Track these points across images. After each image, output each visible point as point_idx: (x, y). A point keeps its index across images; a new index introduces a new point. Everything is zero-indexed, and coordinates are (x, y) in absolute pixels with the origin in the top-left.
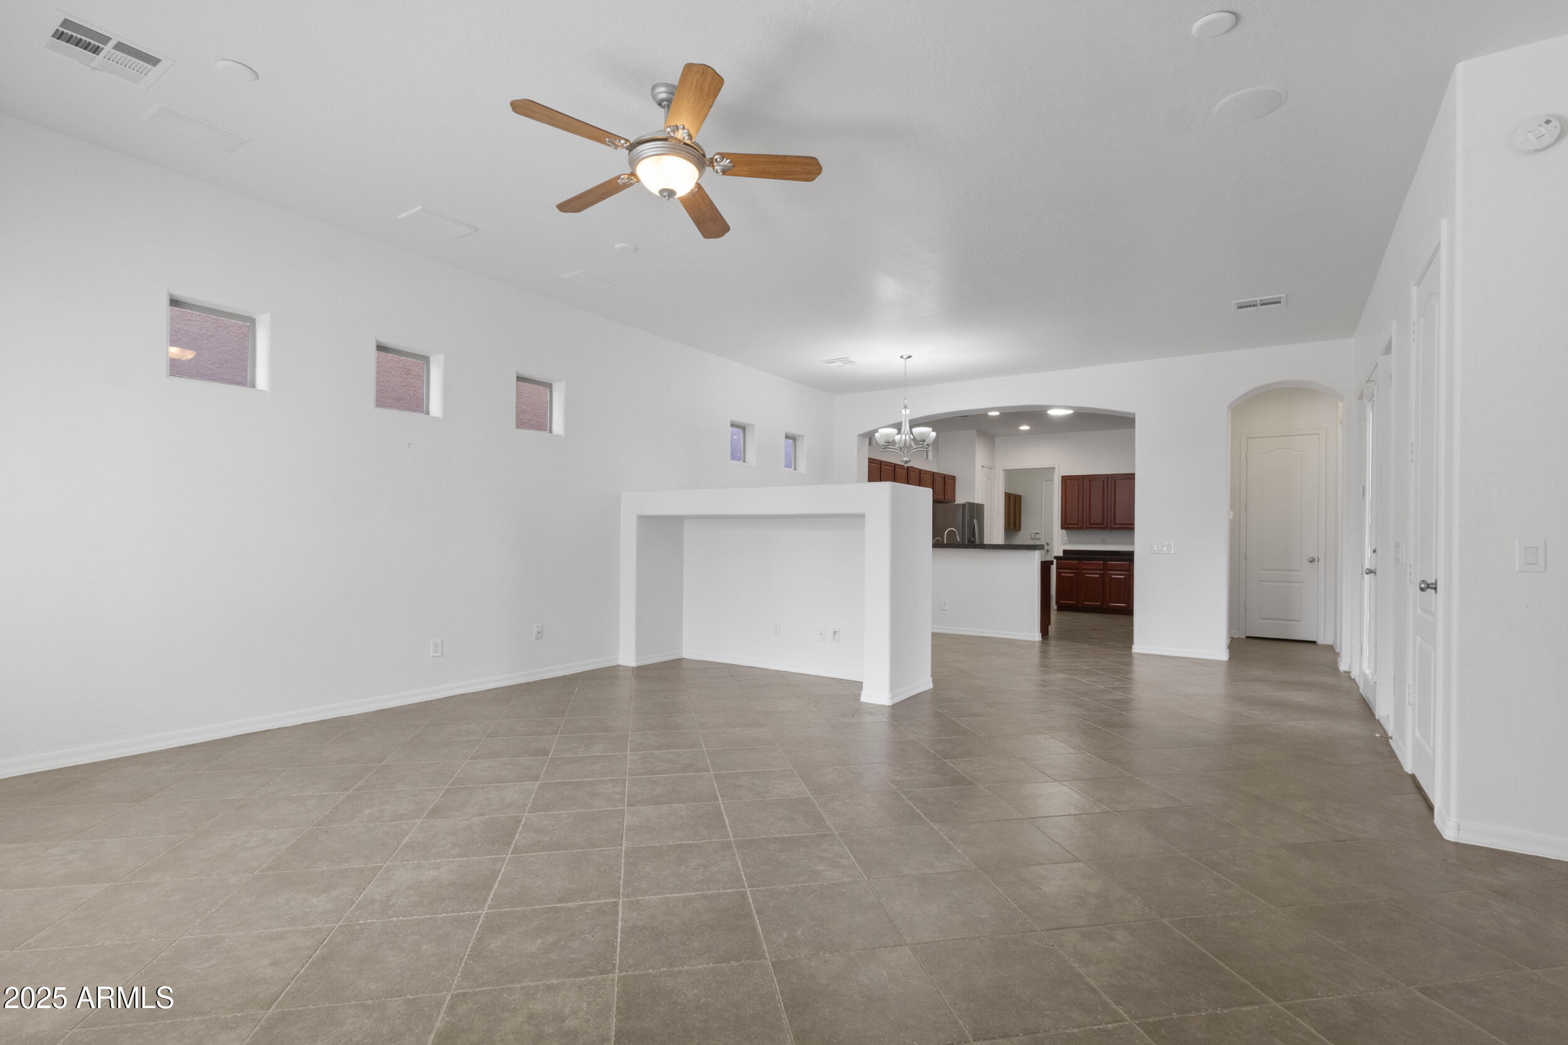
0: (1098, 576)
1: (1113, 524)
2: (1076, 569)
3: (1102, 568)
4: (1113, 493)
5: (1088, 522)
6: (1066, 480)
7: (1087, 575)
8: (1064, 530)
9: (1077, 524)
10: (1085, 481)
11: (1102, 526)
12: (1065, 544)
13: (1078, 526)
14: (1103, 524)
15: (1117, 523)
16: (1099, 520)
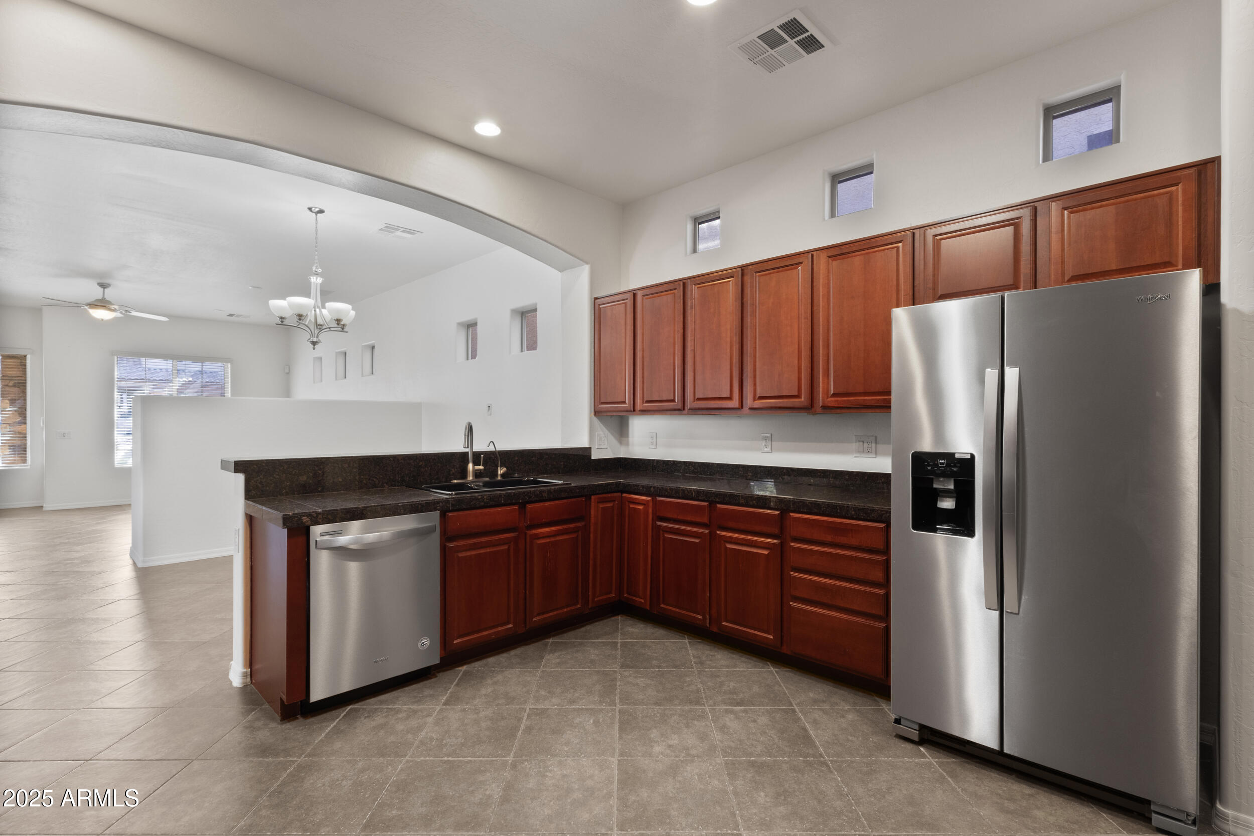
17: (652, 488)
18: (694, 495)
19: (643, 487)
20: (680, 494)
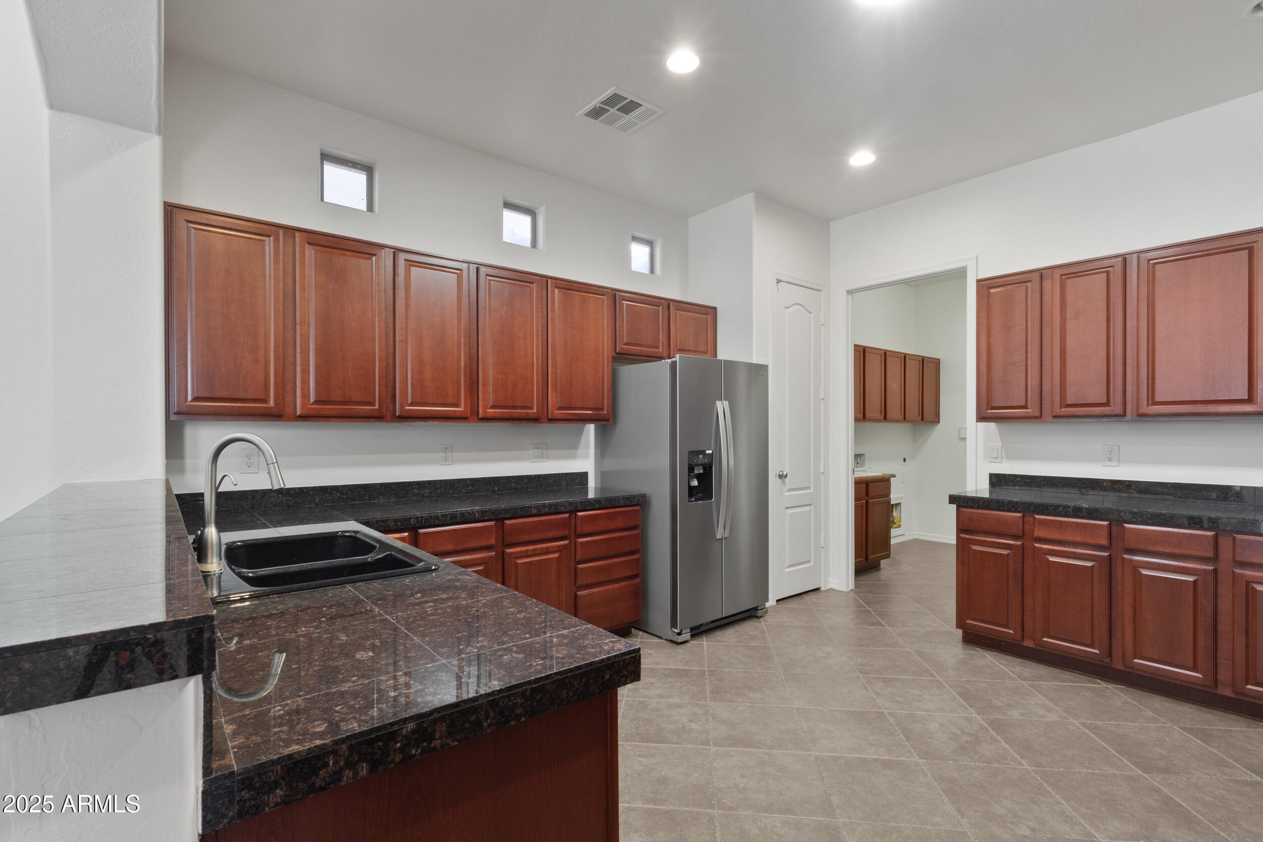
0: (1089, 564)
1: (1144, 402)
2: (1015, 537)
3: (1104, 542)
4: (1144, 309)
5: (1057, 398)
6: (985, 286)
7: (1052, 559)
8: (992, 426)
9: (1025, 407)
10: (1047, 286)
11: (1106, 410)
12: (996, 459)
13: (1028, 411)
14: (1107, 404)
15: (1157, 399)
16: (1097, 394)
17: (412, 520)
18: (477, 516)
19: (396, 521)
20: (458, 519)
